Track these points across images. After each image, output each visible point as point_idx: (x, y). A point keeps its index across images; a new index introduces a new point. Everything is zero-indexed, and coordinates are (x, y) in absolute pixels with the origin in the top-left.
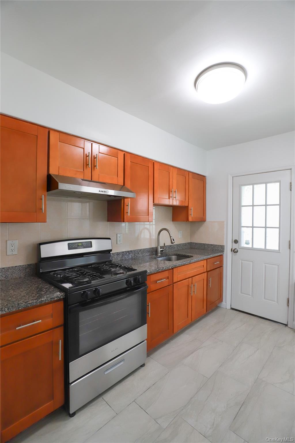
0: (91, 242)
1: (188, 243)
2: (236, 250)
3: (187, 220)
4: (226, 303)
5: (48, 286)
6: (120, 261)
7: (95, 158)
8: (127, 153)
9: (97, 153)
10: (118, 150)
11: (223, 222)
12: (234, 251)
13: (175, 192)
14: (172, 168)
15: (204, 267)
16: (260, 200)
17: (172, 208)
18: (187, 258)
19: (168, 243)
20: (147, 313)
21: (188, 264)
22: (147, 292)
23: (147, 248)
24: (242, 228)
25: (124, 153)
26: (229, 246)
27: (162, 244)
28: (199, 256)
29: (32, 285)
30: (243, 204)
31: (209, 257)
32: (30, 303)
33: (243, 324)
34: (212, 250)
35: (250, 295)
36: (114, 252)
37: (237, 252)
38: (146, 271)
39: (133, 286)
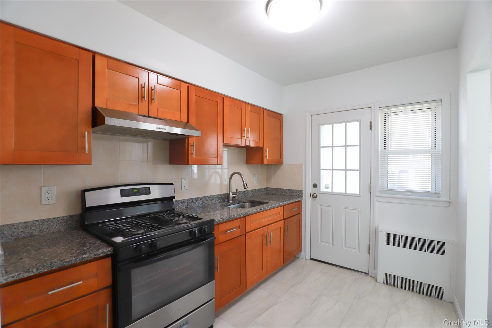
0: (149, 188)
1: (264, 188)
2: (315, 195)
3: (262, 162)
4: (305, 253)
5: (93, 241)
6: (185, 209)
7: (152, 90)
8: (191, 86)
9: (156, 84)
10: (180, 82)
11: (302, 165)
12: (314, 196)
13: (248, 131)
14: (245, 104)
15: (280, 214)
16: (339, 140)
17: (245, 149)
18: (262, 205)
19: (241, 189)
20: (216, 268)
21: (263, 211)
22: (215, 244)
23: (217, 194)
24: (322, 171)
25: (188, 85)
26: (308, 191)
27: (234, 190)
28: (275, 202)
29: (73, 240)
30: (322, 145)
31: (286, 203)
32: (68, 262)
33: (323, 276)
34: (290, 195)
35: (330, 243)
36: (177, 200)
37: (316, 197)
38: (213, 220)
39: (197, 237)
